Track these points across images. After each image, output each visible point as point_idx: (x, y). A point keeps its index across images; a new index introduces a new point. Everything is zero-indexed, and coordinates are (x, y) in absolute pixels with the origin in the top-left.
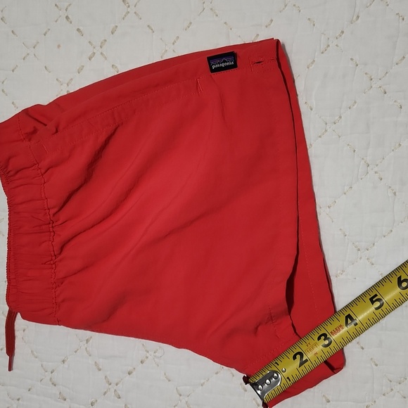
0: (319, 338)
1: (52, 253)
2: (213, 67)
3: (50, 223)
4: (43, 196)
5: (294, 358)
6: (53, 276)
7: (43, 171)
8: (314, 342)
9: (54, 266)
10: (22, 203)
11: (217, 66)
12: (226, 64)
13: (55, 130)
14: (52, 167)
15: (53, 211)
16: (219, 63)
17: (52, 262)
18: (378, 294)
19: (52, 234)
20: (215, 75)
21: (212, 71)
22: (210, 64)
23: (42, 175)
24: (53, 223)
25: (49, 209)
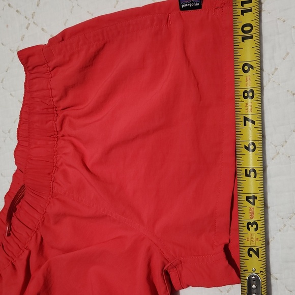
0: (249, 229)
1: (55, 129)
2: (183, 6)
3: (54, 108)
4: (49, 87)
5: (250, 256)
6: (56, 146)
7: (51, 69)
8: (249, 234)
9: (56, 139)
10: (36, 91)
11: (186, 5)
12: (193, 5)
13: (61, 39)
14: (57, 67)
15: (55, 99)
16: (187, 3)
17: (55, 136)
18: (246, 168)
19: (56, 115)
20: (184, 13)
21: (182, 9)
22: (180, 3)
23: (50, 71)
24: (56, 107)
25: (53, 97)
